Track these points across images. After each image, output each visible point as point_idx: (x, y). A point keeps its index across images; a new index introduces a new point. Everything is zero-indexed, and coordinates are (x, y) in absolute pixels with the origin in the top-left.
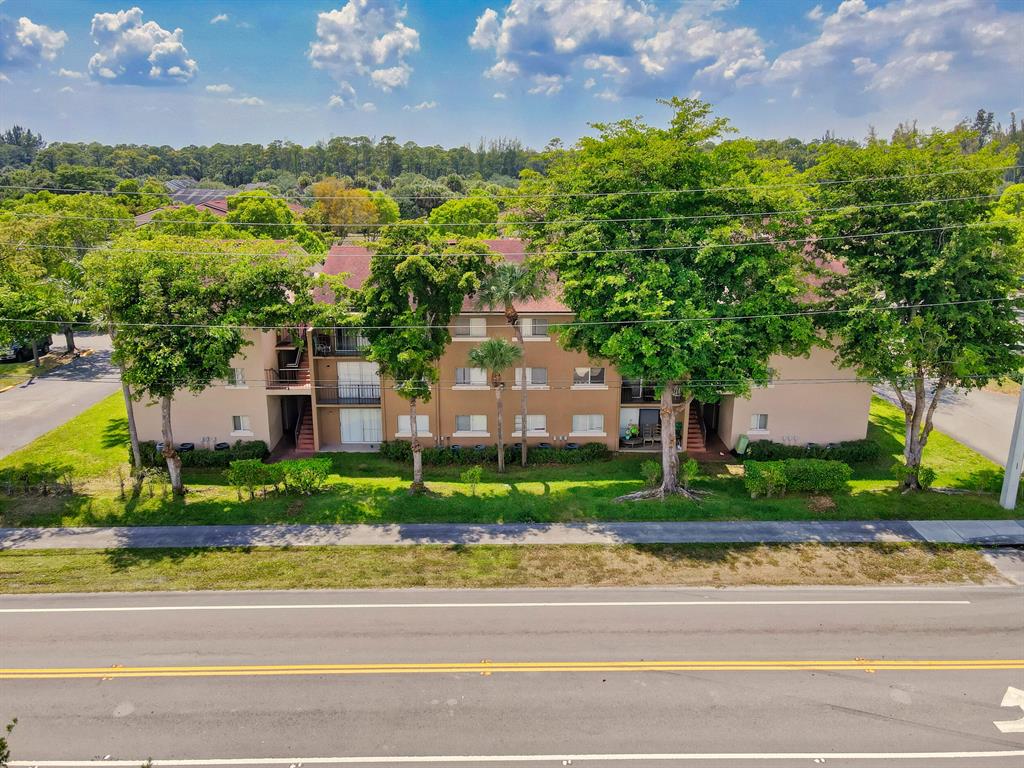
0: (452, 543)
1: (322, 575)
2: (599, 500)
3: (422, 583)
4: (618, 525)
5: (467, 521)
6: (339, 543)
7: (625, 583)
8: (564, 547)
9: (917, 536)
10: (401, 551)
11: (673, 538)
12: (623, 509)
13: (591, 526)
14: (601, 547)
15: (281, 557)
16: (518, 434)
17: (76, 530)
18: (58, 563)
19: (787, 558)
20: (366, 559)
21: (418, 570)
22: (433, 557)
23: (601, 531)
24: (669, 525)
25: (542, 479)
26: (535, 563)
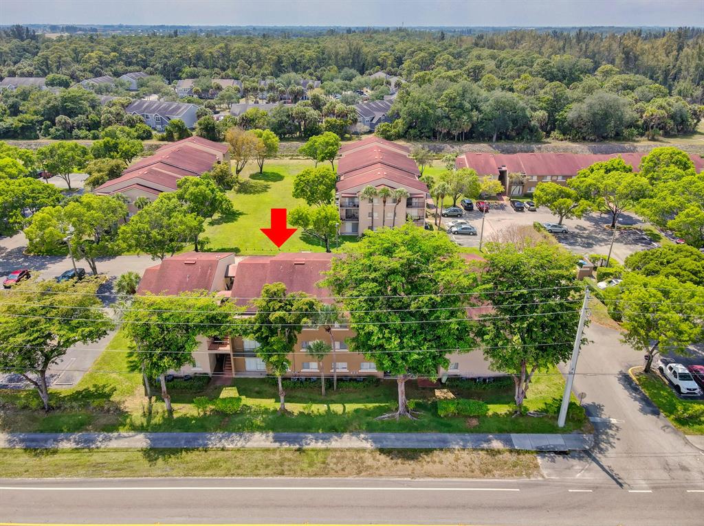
0: (298, 446)
1: (239, 467)
2: (369, 419)
3: (282, 474)
4: (376, 435)
5: (305, 431)
6: (247, 446)
7: (371, 475)
8: (348, 449)
9: (512, 445)
10: (274, 450)
11: (399, 445)
12: (378, 425)
13: (362, 436)
14: (364, 450)
15: (221, 454)
16: (332, 371)
17: (125, 434)
18: (122, 457)
19: (448, 457)
20: (258, 456)
21: (281, 464)
22: (288, 455)
23: (366, 439)
24: (399, 435)
25: (343, 401)
26: (334, 460)
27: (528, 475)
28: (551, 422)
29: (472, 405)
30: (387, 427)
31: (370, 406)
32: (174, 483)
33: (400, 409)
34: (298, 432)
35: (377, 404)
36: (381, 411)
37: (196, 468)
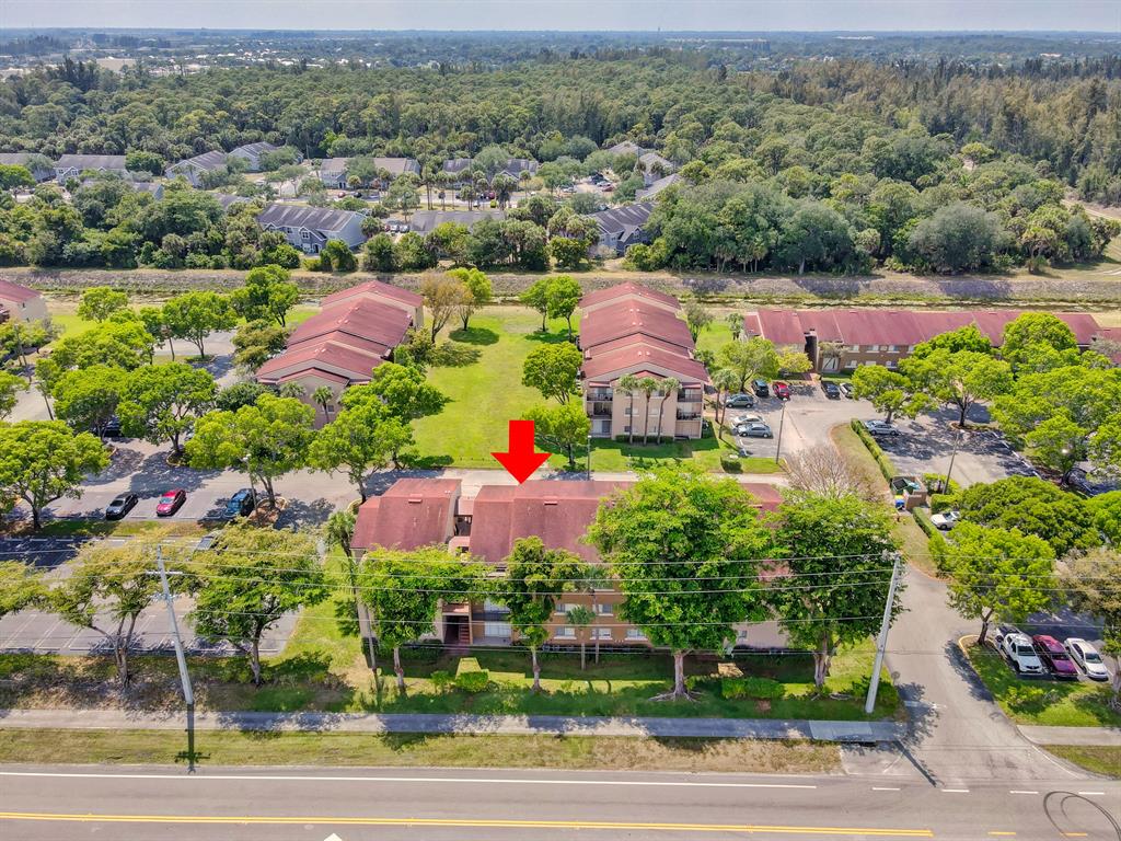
0: (558, 732)
1: (492, 757)
2: (640, 700)
3: (543, 765)
4: (650, 720)
5: (565, 715)
6: (498, 732)
7: (646, 768)
8: (617, 737)
9: (810, 735)
10: (531, 738)
11: (676, 732)
12: (651, 708)
13: (634, 721)
14: (636, 738)
15: (469, 741)
16: (594, 638)
17: (356, 715)
18: (355, 742)
19: (734, 749)
20: (513, 743)
21: (541, 754)
22: (548, 743)
23: (638, 725)
24: (676, 720)
25: (607, 678)
26: (601, 750)
27: (827, 771)
28: (857, 707)
29: (764, 686)
30: (663, 711)
31: (641, 683)
32: (418, 773)
33: (677, 689)
34: (555, 715)
35: (649, 682)
36: (655, 690)
37: (443, 757)
